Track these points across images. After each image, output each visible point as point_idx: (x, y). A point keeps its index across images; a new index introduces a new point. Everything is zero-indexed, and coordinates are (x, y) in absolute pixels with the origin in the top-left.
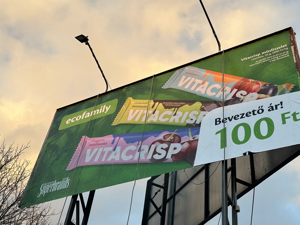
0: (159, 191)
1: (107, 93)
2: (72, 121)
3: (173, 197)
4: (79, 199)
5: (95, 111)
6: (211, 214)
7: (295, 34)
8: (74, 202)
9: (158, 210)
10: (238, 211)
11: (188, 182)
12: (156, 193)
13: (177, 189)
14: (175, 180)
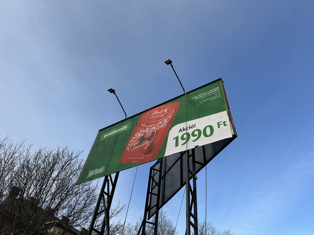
0: (157, 172)
1: (126, 119)
2: (107, 136)
3: (164, 176)
4: (109, 178)
5: (119, 129)
6: (184, 183)
7: (223, 82)
8: (106, 180)
9: (157, 184)
10: (197, 179)
11: (172, 167)
12: (155, 174)
13: (166, 171)
14: (166, 166)
